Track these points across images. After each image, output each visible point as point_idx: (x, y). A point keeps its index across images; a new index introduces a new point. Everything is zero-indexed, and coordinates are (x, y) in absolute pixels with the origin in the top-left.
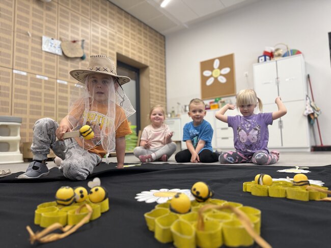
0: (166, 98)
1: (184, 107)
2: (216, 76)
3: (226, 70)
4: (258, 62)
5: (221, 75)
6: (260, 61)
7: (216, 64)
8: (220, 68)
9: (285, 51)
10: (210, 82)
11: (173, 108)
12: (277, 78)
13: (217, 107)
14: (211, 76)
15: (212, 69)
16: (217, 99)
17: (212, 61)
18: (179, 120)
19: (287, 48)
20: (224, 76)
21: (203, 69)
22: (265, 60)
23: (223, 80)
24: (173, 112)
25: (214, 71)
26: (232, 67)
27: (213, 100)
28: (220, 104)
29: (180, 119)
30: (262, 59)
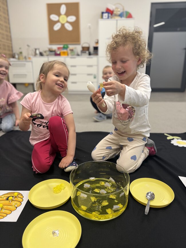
0: (11, 37)
1: (34, 50)
2: (63, 22)
3: (72, 19)
4: (102, 17)
5: (67, 22)
6: (104, 17)
7: (63, 9)
8: (67, 14)
10: (57, 27)
11: (20, 48)
13: (66, 54)
14: (58, 21)
15: (59, 14)
16: (66, 46)
17: (59, 5)
18: (30, 63)
20: (71, 23)
21: (49, 13)
22: (108, 18)
23: (69, 27)
24: (21, 53)
25: (61, 17)
26: (77, 16)
27: (62, 46)
28: (69, 52)
29: (32, 62)
30: (106, 15)
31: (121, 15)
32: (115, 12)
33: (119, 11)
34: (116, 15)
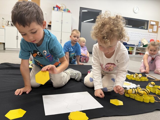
6: (55, 10)
9: (65, 8)
12: (62, 21)
18: (4, 29)
19: (66, 7)
22: (57, 10)
30: (56, 9)
31: (64, 10)
32: (61, 8)
33: (63, 8)
34: (61, 10)
